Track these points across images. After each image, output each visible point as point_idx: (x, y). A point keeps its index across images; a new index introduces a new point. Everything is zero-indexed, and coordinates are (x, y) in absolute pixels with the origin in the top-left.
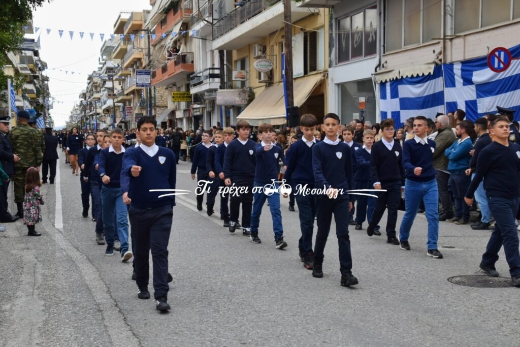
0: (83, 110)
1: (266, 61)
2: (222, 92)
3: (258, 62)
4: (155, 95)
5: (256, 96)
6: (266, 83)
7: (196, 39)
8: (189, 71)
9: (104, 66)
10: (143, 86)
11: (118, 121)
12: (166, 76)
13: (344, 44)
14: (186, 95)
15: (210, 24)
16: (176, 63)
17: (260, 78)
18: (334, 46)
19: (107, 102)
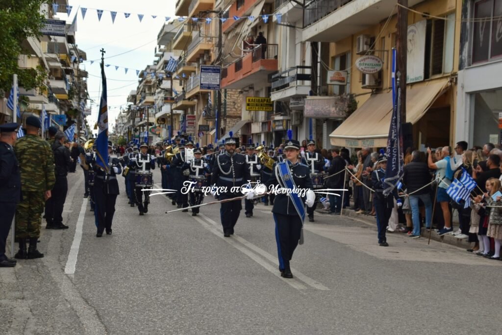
0: (132, 119)
1: (373, 59)
2: (313, 100)
3: (362, 60)
4: (225, 101)
5: (359, 106)
6: (372, 89)
7: (282, 26)
8: (270, 69)
9: (161, 59)
10: (209, 88)
11: (175, 134)
12: (240, 76)
13: (481, 36)
14: (265, 102)
15: (301, 7)
16: (254, 59)
17: (364, 82)
18: (467, 41)
19: (163, 108)
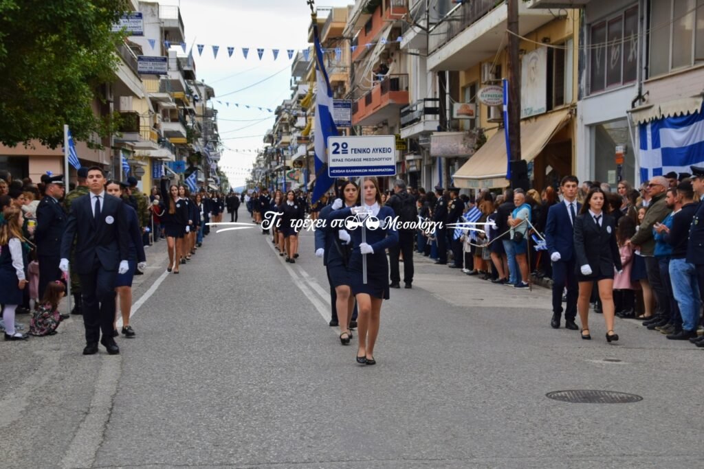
0: (268, 163)
1: (497, 89)
2: (441, 136)
3: (484, 91)
5: (488, 140)
6: (500, 123)
7: (412, 56)
9: (295, 92)
11: (313, 178)
12: (370, 110)
13: (598, 63)
14: (398, 140)
15: (425, 32)
16: (383, 90)
17: (489, 116)
18: (584, 68)
19: (298, 149)
